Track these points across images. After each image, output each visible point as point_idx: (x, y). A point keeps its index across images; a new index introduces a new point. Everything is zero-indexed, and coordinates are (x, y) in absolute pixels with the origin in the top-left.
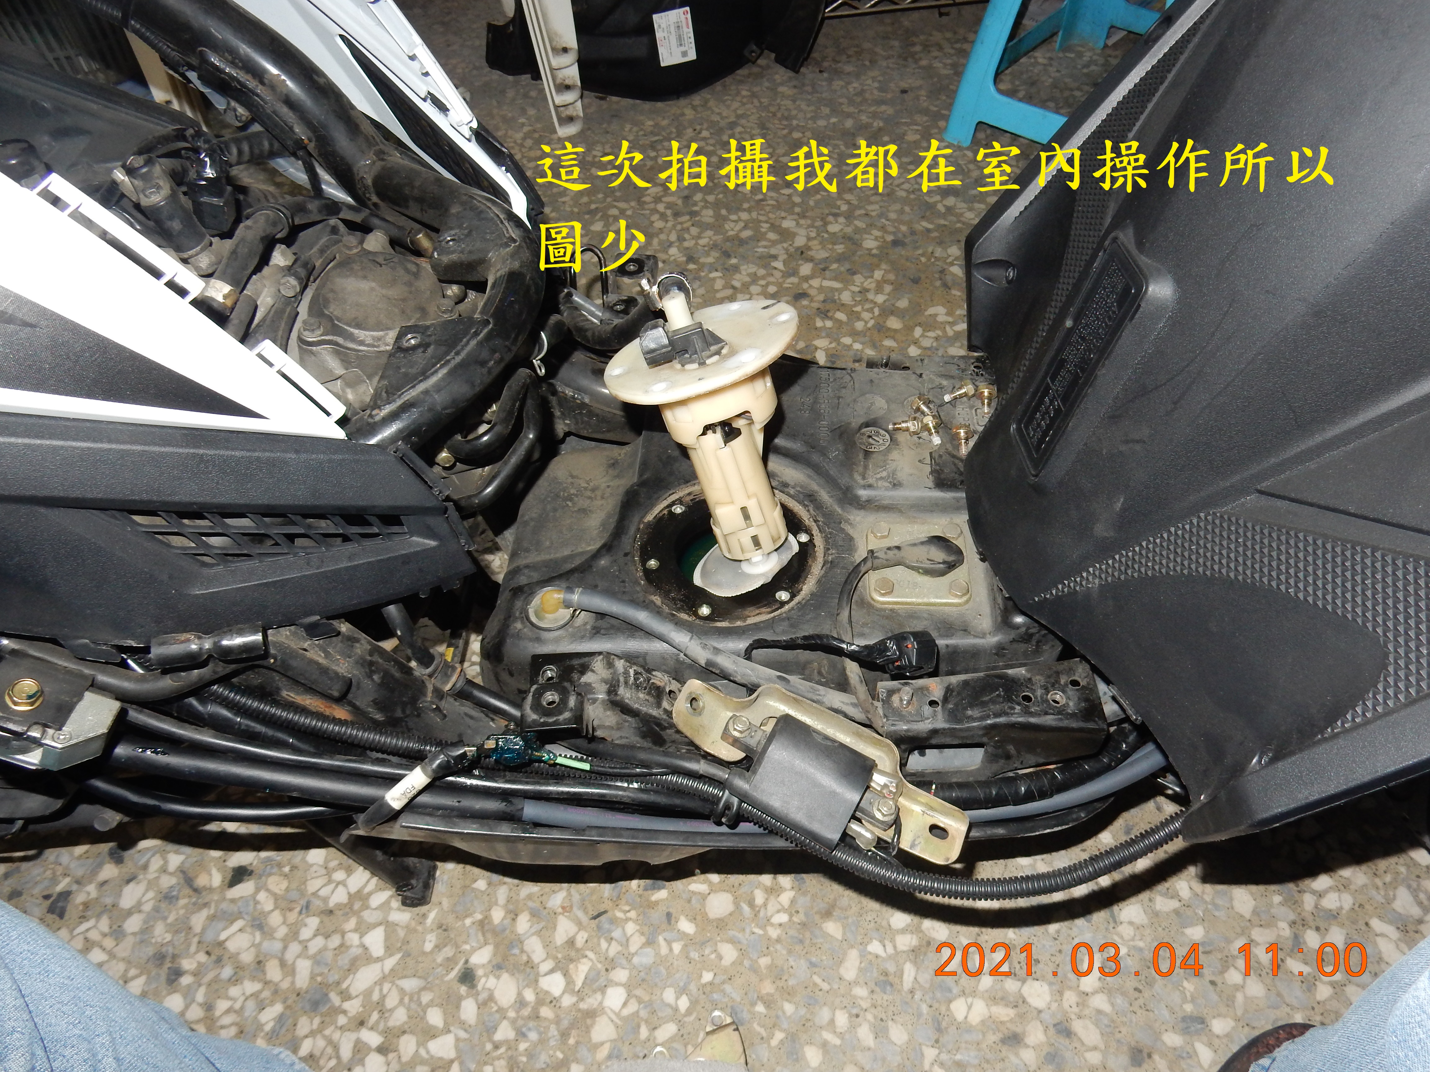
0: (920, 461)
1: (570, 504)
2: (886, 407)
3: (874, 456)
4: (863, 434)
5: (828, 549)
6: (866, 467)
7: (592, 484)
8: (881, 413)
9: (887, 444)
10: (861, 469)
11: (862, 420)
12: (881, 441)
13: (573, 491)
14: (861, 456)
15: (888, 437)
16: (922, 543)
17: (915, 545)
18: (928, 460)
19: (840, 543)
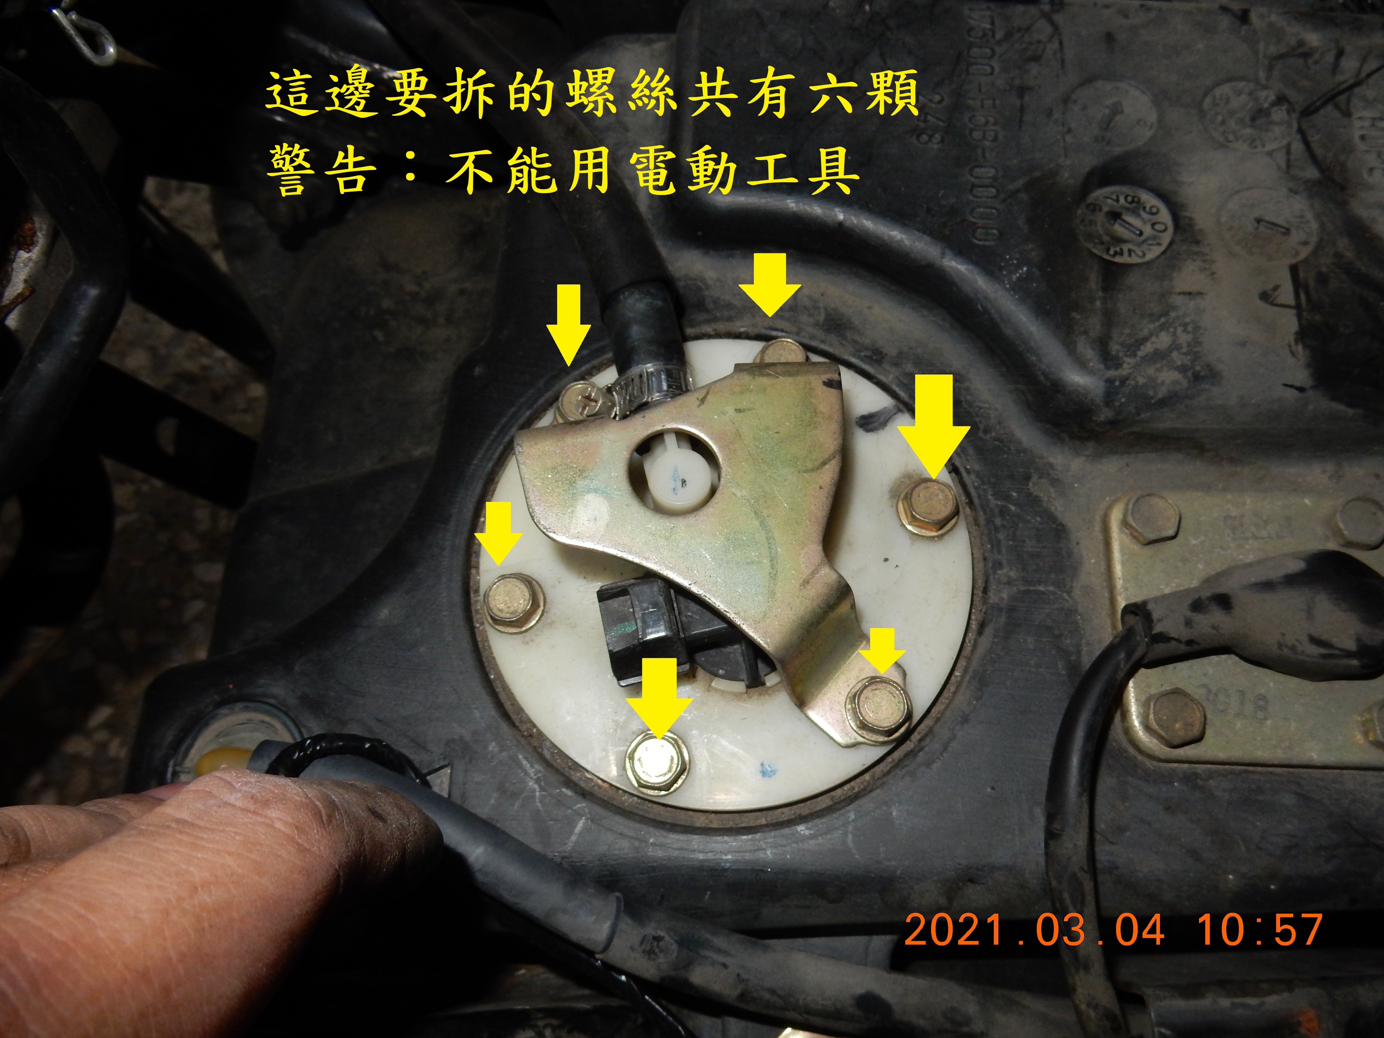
0: (1265, 296)
1: (379, 335)
2: (1153, 117)
3: (1132, 279)
4: (1094, 208)
5: (998, 565)
6: (1109, 319)
7: (427, 286)
8: (1143, 136)
9: (1166, 238)
10: (1095, 324)
11: (1088, 162)
12: (1148, 231)
13: (387, 304)
14: (1094, 279)
15: (1165, 216)
16: (1291, 580)
17: (1267, 586)
18: (1287, 294)
19: (1030, 546)
